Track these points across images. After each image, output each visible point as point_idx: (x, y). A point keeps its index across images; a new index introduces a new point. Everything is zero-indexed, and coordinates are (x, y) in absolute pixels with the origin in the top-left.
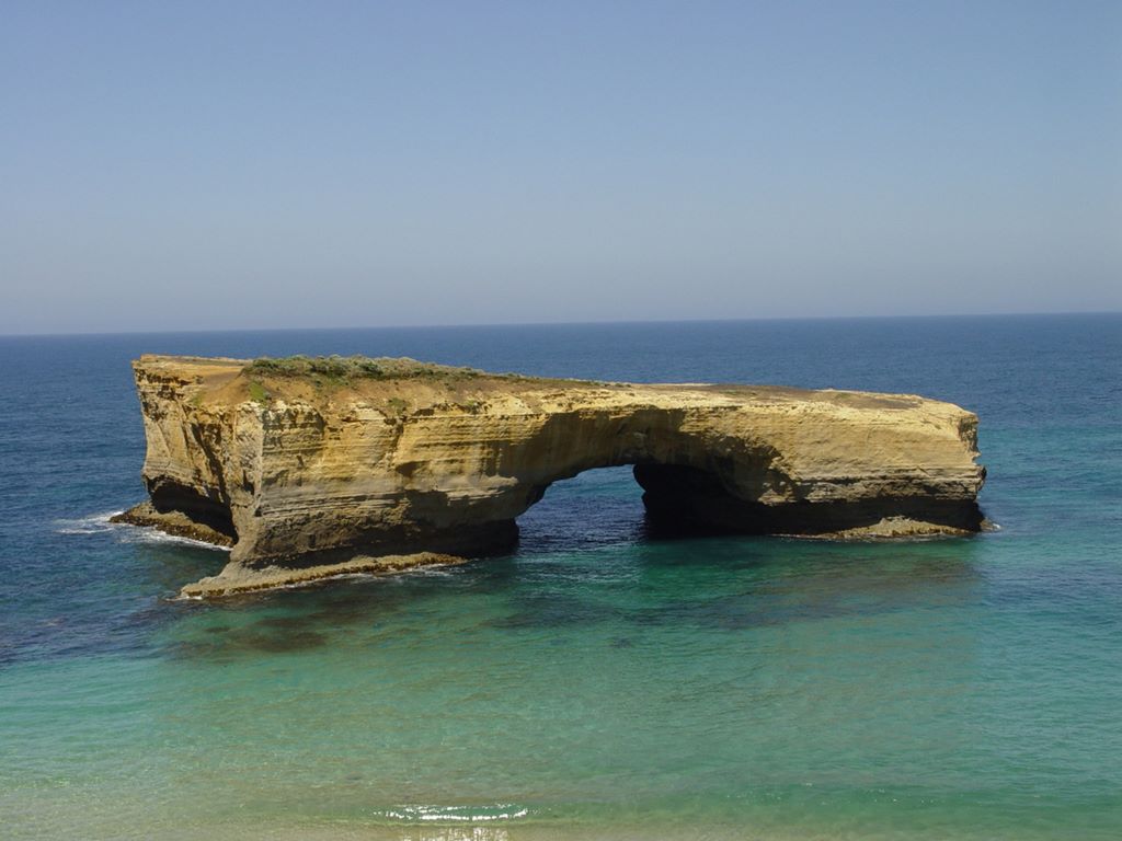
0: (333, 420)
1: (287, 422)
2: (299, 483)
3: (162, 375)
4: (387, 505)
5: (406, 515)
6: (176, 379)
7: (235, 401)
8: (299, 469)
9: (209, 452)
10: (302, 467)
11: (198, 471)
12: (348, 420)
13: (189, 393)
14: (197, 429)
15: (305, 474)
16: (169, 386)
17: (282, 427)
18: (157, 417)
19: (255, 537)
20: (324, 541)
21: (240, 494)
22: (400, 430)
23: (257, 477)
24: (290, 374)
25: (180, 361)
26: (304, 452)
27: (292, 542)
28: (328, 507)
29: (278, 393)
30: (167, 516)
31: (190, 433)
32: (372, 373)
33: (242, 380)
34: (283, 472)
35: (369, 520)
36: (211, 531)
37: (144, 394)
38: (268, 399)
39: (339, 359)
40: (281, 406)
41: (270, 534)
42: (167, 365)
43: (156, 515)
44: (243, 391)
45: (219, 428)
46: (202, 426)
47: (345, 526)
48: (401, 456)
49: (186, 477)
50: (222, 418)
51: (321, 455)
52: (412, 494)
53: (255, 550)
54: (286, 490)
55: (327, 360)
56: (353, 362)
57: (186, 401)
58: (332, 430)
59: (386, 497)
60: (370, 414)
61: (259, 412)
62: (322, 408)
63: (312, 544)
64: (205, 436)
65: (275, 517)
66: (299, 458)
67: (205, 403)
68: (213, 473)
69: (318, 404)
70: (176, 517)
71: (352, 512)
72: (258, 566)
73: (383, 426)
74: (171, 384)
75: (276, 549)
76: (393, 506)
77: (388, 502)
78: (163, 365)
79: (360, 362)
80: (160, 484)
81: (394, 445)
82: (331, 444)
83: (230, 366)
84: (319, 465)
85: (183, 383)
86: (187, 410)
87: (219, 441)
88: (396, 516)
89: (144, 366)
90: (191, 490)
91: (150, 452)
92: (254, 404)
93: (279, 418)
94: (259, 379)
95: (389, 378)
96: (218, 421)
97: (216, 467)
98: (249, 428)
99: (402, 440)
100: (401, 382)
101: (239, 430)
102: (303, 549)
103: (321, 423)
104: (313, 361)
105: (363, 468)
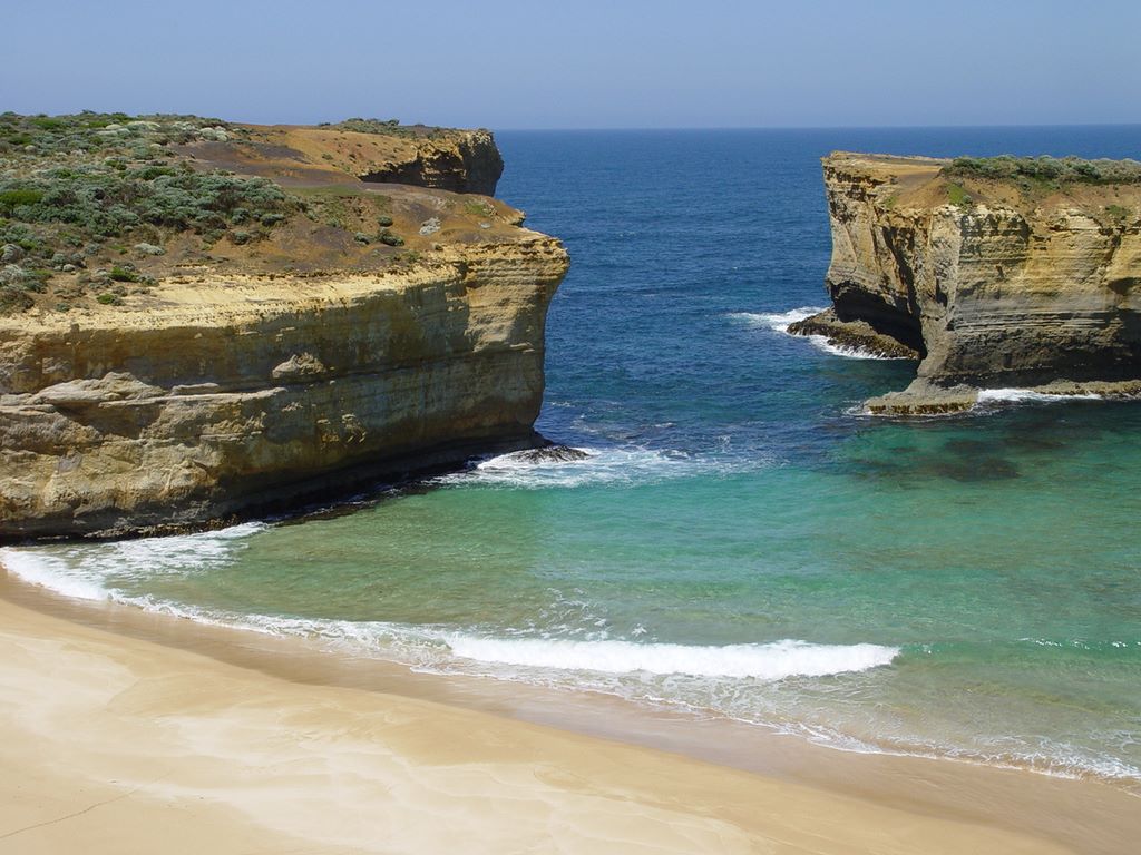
0: (1039, 229)
1: (987, 229)
2: (998, 296)
3: (852, 173)
4: (1095, 325)
5: (1117, 338)
6: (868, 178)
7: (931, 204)
8: (998, 280)
9: (900, 258)
10: (1001, 278)
11: (886, 279)
12: (1057, 229)
13: (882, 193)
14: (889, 233)
15: (1004, 287)
16: (860, 185)
17: (981, 234)
18: (845, 218)
19: (945, 353)
20: (1020, 361)
21: (932, 305)
22: (1117, 241)
23: (951, 287)
24: (994, 176)
25: (871, 158)
26: (1005, 262)
27: (985, 359)
28: (1027, 324)
29: (979, 197)
30: (850, 325)
31: (880, 237)
32: (1088, 177)
33: (940, 181)
34: (980, 283)
35: (1074, 341)
36: (896, 343)
37: (832, 193)
38: (969, 203)
39: (1050, 160)
40: (982, 210)
41: (963, 350)
42: (859, 163)
43: (838, 323)
44: (941, 193)
45: (912, 232)
46: (894, 229)
47: (1046, 345)
48: (1115, 271)
49: (872, 284)
50: (917, 221)
51: (1023, 267)
52: (1125, 314)
53: (945, 366)
54: (981, 303)
55: (1036, 161)
56: (1065, 164)
57: (878, 201)
58: (1037, 239)
59: (1095, 316)
60: (1083, 223)
61: (958, 217)
62: (1028, 214)
63: (1008, 364)
64: (898, 241)
65: (969, 332)
66: (999, 269)
67: (899, 206)
68: (903, 281)
69: (1023, 210)
70: (859, 327)
71: (1055, 330)
72: (947, 383)
73: (1098, 237)
74: (862, 184)
75: (969, 367)
76: (1102, 327)
77: (1097, 321)
78: (853, 162)
79: (1074, 163)
80: (845, 290)
81: (1109, 258)
82: (1036, 255)
83: (927, 166)
84: (1021, 277)
85: (876, 183)
86: (879, 212)
87: (912, 245)
88: (1105, 338)
89: (834, 164)
90: (877, 299)
91: (836, 255)
92: (952, 208)
93: (979, 224)
94: (959, 180)
95: (1107, 182)
96: (912, 226)
97: (906, 274)
98: (945, 233)
99: (1118, 253)
100: (1121, 188)
101: (934, 235)
102: (997, 368)
103: (1026, 232)
104: (1020, 161)
105: (1070, 282)
